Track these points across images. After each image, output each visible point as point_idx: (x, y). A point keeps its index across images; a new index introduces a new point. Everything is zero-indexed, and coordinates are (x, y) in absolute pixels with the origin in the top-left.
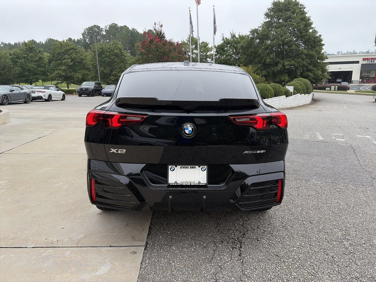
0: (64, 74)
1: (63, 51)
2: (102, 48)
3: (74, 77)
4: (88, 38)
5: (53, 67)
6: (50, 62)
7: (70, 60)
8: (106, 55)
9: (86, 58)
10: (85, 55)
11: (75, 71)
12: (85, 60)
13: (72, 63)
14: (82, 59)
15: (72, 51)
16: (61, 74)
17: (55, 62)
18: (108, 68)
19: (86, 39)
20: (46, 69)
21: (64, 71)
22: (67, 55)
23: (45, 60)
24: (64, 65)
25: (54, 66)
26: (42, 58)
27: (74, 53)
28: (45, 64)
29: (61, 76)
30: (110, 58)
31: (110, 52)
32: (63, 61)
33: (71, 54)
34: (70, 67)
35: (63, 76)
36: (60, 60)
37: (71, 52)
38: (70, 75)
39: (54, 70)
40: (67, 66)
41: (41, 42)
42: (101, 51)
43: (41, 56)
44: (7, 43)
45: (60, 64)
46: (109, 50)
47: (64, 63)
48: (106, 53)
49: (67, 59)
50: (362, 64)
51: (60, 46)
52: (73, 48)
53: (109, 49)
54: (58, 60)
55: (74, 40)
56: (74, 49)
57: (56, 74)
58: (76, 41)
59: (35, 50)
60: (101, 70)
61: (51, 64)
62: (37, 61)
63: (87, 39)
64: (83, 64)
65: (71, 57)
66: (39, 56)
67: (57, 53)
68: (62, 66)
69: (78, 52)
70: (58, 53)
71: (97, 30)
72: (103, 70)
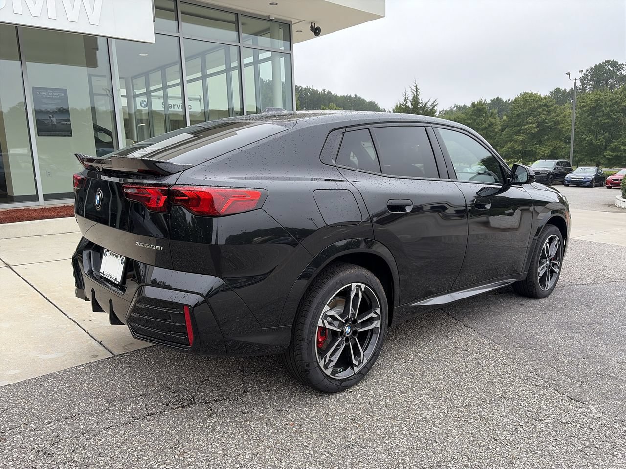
0: (520, 148)
1: (525, 110)
2: (597, 101)
3: (536, 153)
4: (590, 84)
5: (506, 138)
6: (503, 130)
7: (534, 125)
8: (603, 111)
9: (566, 120)
10: (564, 114)
11: (540, 142)
12: (562, 123)
13: (536, 130)
14: (556, 123)
15: (541, 110)
16: (515, 148)
17: (511, 130)
18: (602, 137)
19: (586, 87)
20: (495, 141)
21: (522, 142)
22: (531, 118)
23: (497, 127)
24: (523, 133)
25: (507, 136)
26: (493, 124)
27: (545, 112)
28: (497, 133)
29: (516, 152)
30: (609, 117)
31: (612, 106)
32: (523, 127)
33: (540, 115)
34: (533, 136)
35: (520, 151)
36: (519, 125)
37: (539, 112)
38: (530, 149)
39: (506, 142)
40: (527, 134)
41: (509, 100)
42: (594, 104)
43: (493, 120)
44: (462, 105)
45: (518, 133)
46: (610, 103)
47: (525, 129)
48: (604, 109)
49: (530, 123)
51: (523, 103)
52: (545, 105)
53: (611, 100)
54: (515, 126)
55: (565, 90)
56: (548, 106)
57: (509, 148)
58: (568, 92)
59: (486, 113)
60: (588, 141)
61: (504, 133)
62: (486, 128)
63: (588, 87)
64: (558, 130)
65: (538, 119)
66: (490, 122)
67: (515, 115)
68: (519, 136)
69: (553, 110)
70: (518, 115)
71: (611, 69)
72: (591, 140)
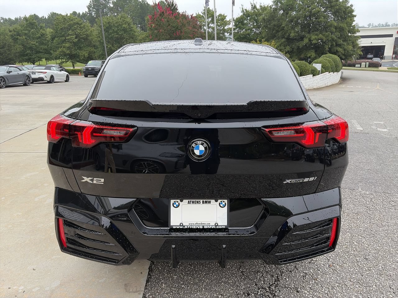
0: (68, 52)
1: (66, 26)
2: (109, 23)
3: (79, 55)
4: (94, 11)
5: (56, 45)
6: (53, 39)
7: (74, 36)
8: (113, 30)
9: (92, 34)
10: (90, 30)
11: (80, 48)
12: (91, 36)
13: (76, 40)
14: (87, 35)
15: (76, 26)
16: (65, 52)
17: (59, 39)
18: (116, 45)
19: (92, 13)
20: (49, 46)
21: (69, 48)
22: (70, 31)
23: (47, 36)
24: (68, 42)
25: (57, 43)
26: (44, 34)
27: (78, 28)
28: (48, 41)
29: (65, 55)
30: (118, 34)
31: (117, 27)
32: (67, 38)
33: (76, 30)
34: (75, 44)
35: (68, 54)
36: (63, 36)
37: (75, 27)
38: (75, 53)
39: (58, 48)
40: (71, 43)
41: (43, 17)
42: (108, 25)
43: (43, 32)
44: (7, 18)
45: (64, 41)
46: (116, 25)
47: (68, 39)
48: (114, 28)
49: (71, 35)
50: (396, 38)
51: (62, 20)
52: (77, 23)
53: (117, 23)
54: (61, 37)
55: (79, 13)
56: (79, 24)
57: (60, 52)
58: (81, 15)
59: (36, 26)
60: (109, 48)
61: (54, 41)
62: (40, 37)
63: (93, 13)
64: (89, 40)
65: (75, 32)
66: (41, 32)
67: (60, 29)
68: (66, 43)
69: (83, 27)
70: (61, 29)
71: (104, 2)
72: (111, 47)
